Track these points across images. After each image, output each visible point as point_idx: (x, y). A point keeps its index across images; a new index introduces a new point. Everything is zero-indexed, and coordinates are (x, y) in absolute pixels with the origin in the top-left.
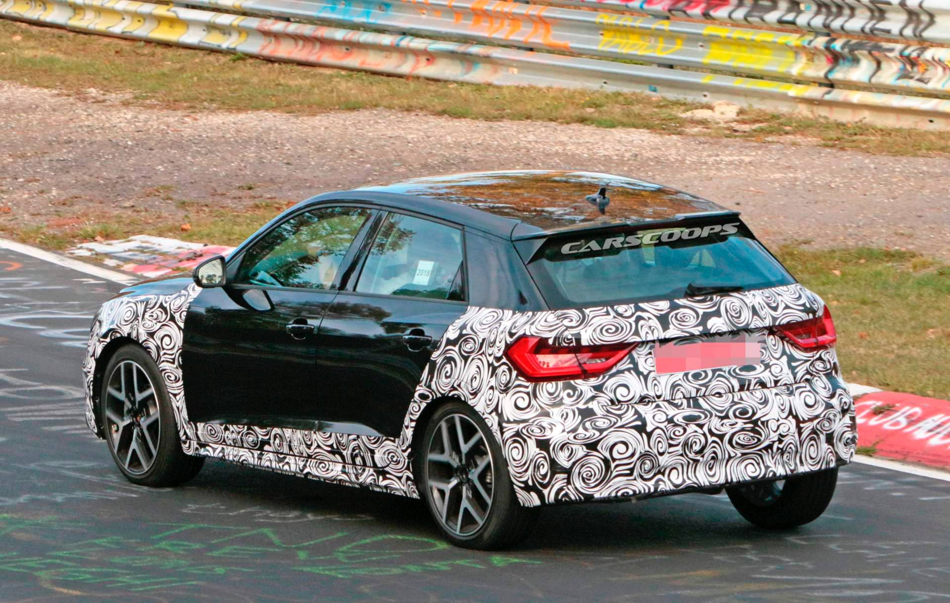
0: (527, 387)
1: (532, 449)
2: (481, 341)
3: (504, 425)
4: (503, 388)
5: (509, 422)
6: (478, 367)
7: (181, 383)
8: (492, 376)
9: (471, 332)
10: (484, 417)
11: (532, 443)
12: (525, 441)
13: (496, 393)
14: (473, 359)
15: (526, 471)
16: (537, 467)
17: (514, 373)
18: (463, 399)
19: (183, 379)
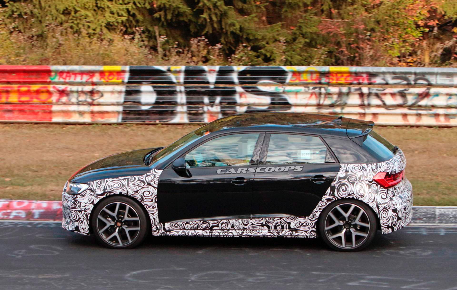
0: (385, 191)
1: (391, 213)
2: (359, 176)
3: (379, 205)
4: (375, 192)
5: (380, 204)
6: (361, 186)
7: (156, 208)
8: (369, 188)
9: (352, 173)
10: (368, 204)
11: (390, 211)
12: (388, 210)
13: (373, 194)
14: (357, 183)
15: (389, 221)
16: (393, 219)
17: (379, 186)
18: (355, 198)
19: (157, 207)
